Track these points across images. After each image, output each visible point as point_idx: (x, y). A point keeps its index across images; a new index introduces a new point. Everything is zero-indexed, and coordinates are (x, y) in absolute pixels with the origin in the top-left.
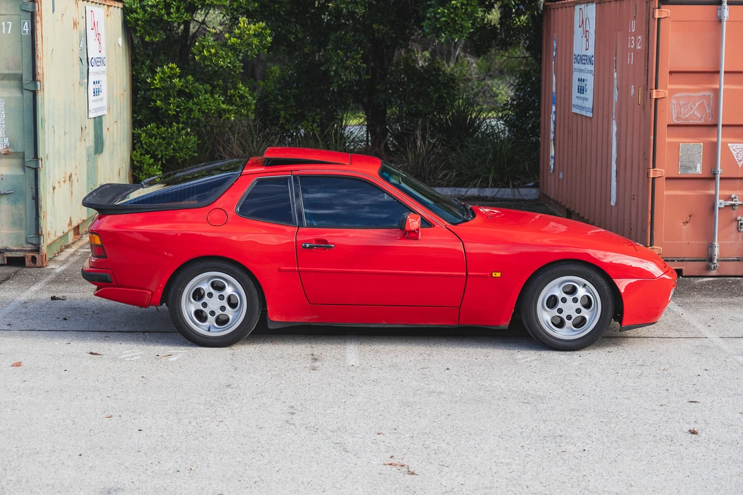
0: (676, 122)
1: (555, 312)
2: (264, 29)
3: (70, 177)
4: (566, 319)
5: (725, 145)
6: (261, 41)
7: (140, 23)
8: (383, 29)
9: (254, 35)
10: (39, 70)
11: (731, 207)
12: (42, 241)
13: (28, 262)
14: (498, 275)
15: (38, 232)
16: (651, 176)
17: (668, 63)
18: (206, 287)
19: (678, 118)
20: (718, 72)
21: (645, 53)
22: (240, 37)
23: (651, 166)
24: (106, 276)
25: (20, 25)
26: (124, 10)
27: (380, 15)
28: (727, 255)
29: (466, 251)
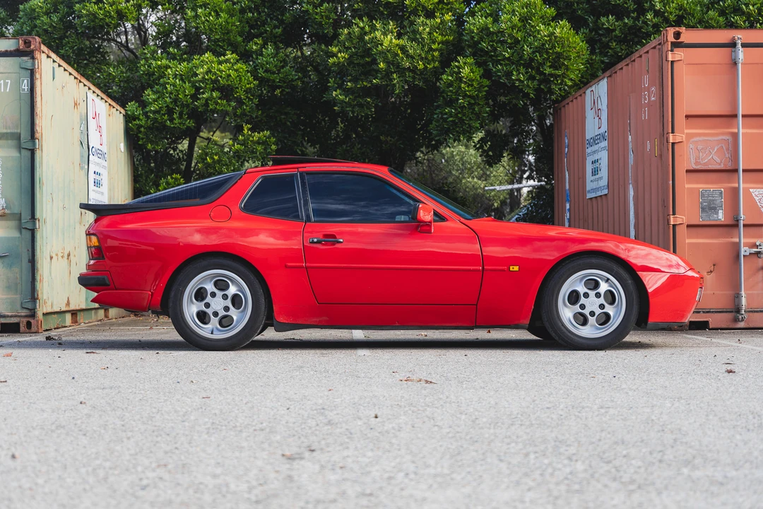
0: (695, 167)
1: (577, 308)
2: (269, 137)
3: (69, 255)
4: (588, 316)
5: (746, 191)
6: (265, 149)
7: (142, 129)
8: (391, 140)
9: (258, 143)
10: (38, 128)
11: (756, 256)
12: (38, 304)
13: (22, 328)
14: (516, 268)
15: (33, 296)
16: (672, 223)
17: (683, 108)
18: (210, 287)
19: (697, 163)
20: (735, 116)
21: (660, 103)
22: (244, 143)
23: (671, 213)
24: (104, 279)
25: (19, 84)
26: (126, 118)
27: (387, 127)
28: (755, 306)
29: (484, 254)
